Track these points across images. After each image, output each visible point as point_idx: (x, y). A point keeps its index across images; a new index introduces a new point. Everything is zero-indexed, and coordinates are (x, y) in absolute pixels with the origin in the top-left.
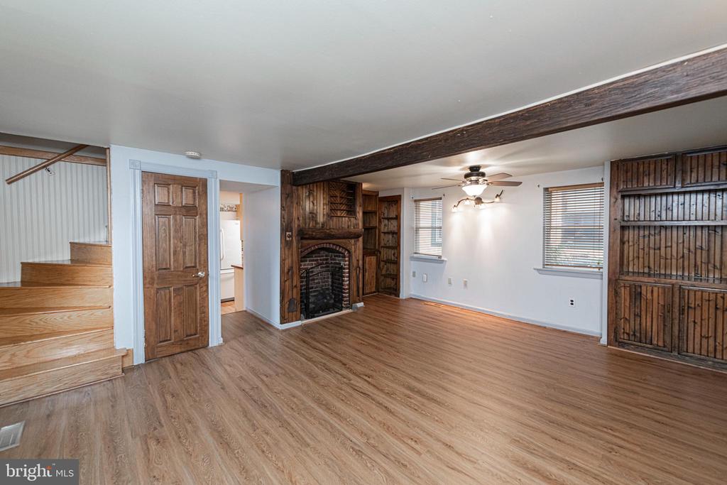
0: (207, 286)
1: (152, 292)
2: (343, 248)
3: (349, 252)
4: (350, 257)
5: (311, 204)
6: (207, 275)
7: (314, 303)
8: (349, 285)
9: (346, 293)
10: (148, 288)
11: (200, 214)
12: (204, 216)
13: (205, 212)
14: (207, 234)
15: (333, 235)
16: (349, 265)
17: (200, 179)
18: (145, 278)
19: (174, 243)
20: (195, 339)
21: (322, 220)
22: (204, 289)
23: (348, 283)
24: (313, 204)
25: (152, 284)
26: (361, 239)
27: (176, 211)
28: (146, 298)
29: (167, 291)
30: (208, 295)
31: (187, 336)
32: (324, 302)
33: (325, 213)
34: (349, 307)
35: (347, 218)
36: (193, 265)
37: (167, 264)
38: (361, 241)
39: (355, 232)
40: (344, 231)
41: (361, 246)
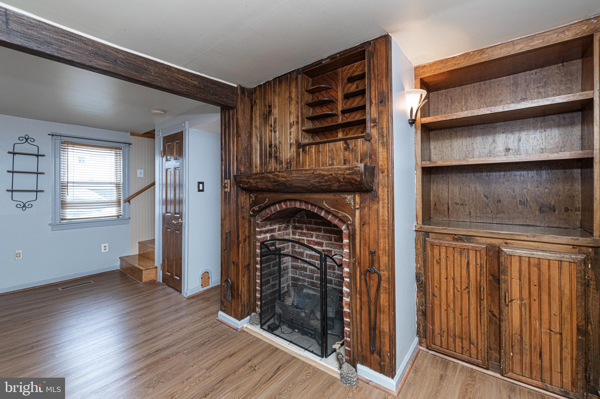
0: (182, 234)
1: (164, 229)
3: (347, 225)
8: (350, 306)
9: (348, 324)
10: (163, 226)
12: (182, 167)
17: (180, 132)
20: (178, 280)
21: (287, 155)
23: (349, 299)
25: (164, 223)
29: (169, 231)
31: (176, 275)
32: (299, 314)
33: (292, 140)
36: (178, 212)
38: (383, 199)
39: (334, 175)
40: (303, 173)
41: (383, 212)
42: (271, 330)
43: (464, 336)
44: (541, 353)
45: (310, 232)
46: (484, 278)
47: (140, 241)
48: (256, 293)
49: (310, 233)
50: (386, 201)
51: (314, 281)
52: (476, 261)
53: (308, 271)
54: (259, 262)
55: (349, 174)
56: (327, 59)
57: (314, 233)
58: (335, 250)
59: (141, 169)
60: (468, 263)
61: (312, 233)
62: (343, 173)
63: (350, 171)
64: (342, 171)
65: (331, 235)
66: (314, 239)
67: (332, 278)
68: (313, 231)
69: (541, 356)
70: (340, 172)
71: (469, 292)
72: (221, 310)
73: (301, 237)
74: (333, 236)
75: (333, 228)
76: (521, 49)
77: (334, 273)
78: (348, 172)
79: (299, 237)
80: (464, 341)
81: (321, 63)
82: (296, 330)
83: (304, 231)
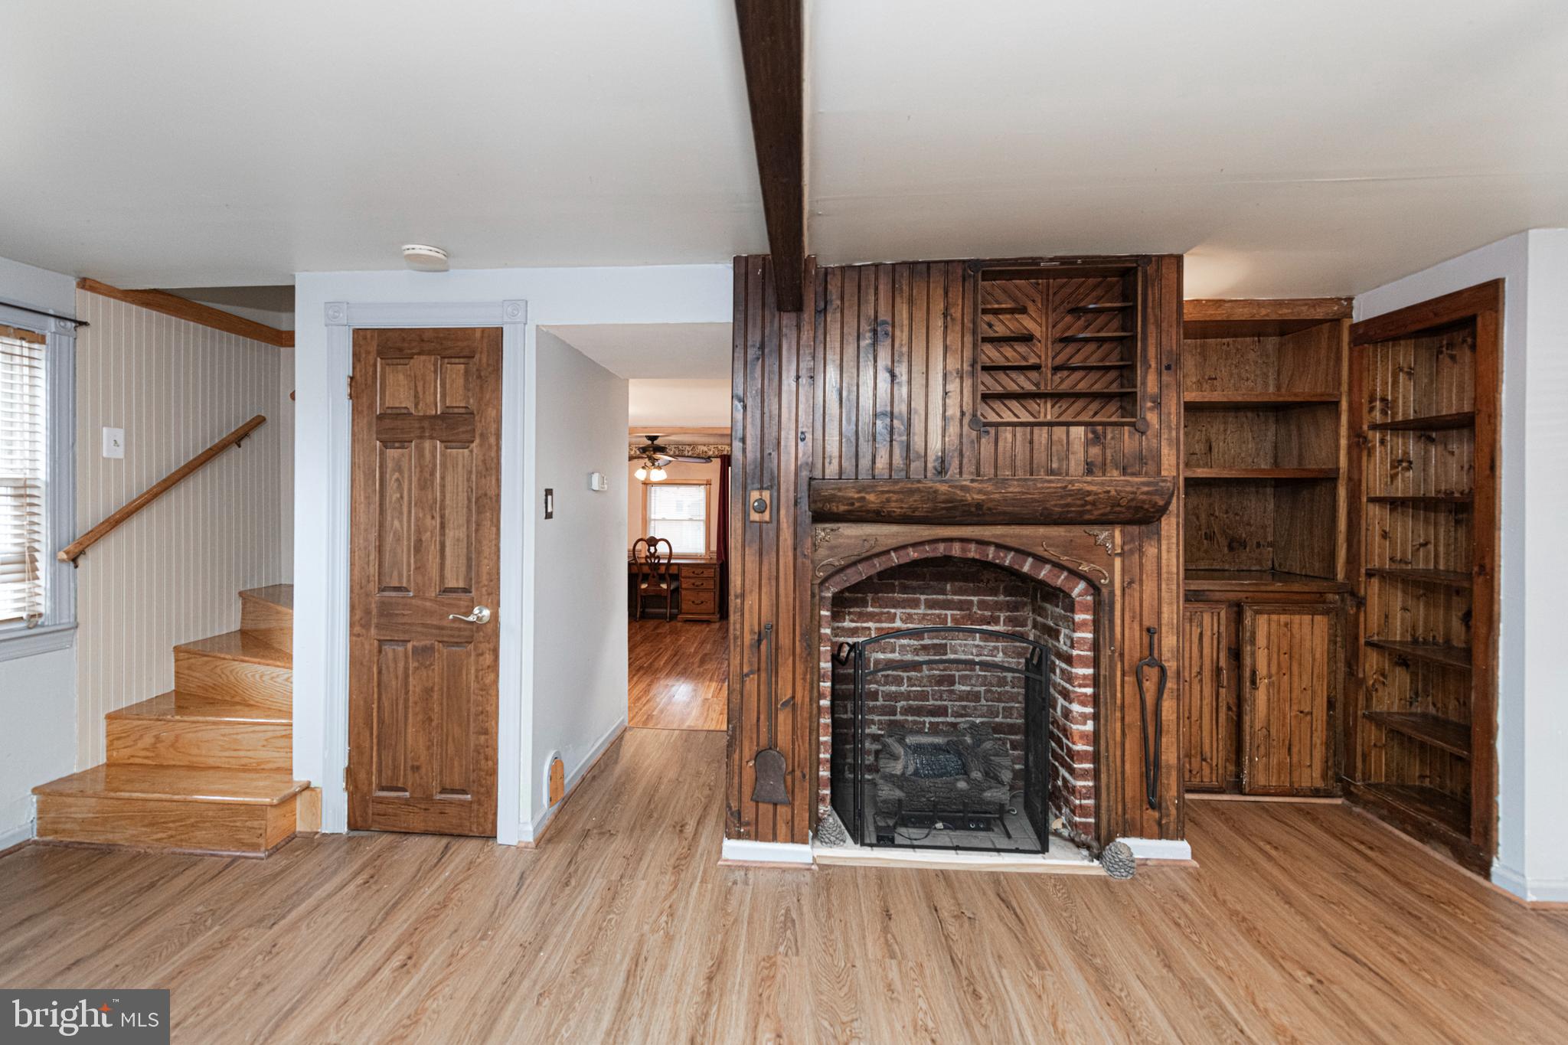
0: (495, 652)
1: (367, 647)
2: (1059, 566)
3: (1094, 587)
4: (1101, 607)
5: (884, 377)
6: (495, 617)
7: (898, 781)
8: (1095, 738)
9: (1084, 774)
10: (359, 635)
11: (482, 435)
12: (492, 440)
13: (494, 426)
14: (498, 496)
15: (979, 506)
16: (1096, 646)
17: (483, 330)
18: (353, 608)
19: (417, 519)
20: (462, 804)
21: (935, 445)
22: (488, 658)
23: (1089, 726)
24: (893, 376)
25: (366, 626)
26: (1171, 527)
27: (423, 428)
28: (356, 663)
29: (400, 649)
30: (496, 681)
31: (444, 791)
32: (952, 788)
33: (953, 411)
34: (1096, 843)
35: (1078, 432)
36: (461, 585)
37: (400, 576)
38: (1169, 538)
39: (1113, 493)
40: (1039, 485)
41: (1168, 559)
42: (885, 840)
43: (1193, 752)
44: (1290, 745)
45: (886, 610)
46: (1223, 655)
47: (112, 709)
48: (818, 771)
49: (888, 613)
50: (1174, 540)
51: (899, 717)
52: (1212, 629)
53: (881, 699)
54: (828, 692)
55: (1147, 493)
56: (1052, 260)
57: (899, 611)
58: (953, 642)
59: (117, 425)
60: (1201, 634)
61: (893, 611)
62: (1134, 489)
63: (1151, 489)
64: (1132, 486)
65: (944, 612)
66: (898, 624)
67: (945, 703)
68: (894, 607)
69: (1289, 749)
70: (1129, 489)
71: (1201, 681)
72: (729, 837)
73: (859, 625)
74: (949, 613)
75: (949, 597)
76: (1267, 315)
77: (952, 692)
78: (1145, 489)
79: (854, 625)
80: (1193, 760)
81: (1038, 264)
82: (939, 825)
83: (870, 609)
